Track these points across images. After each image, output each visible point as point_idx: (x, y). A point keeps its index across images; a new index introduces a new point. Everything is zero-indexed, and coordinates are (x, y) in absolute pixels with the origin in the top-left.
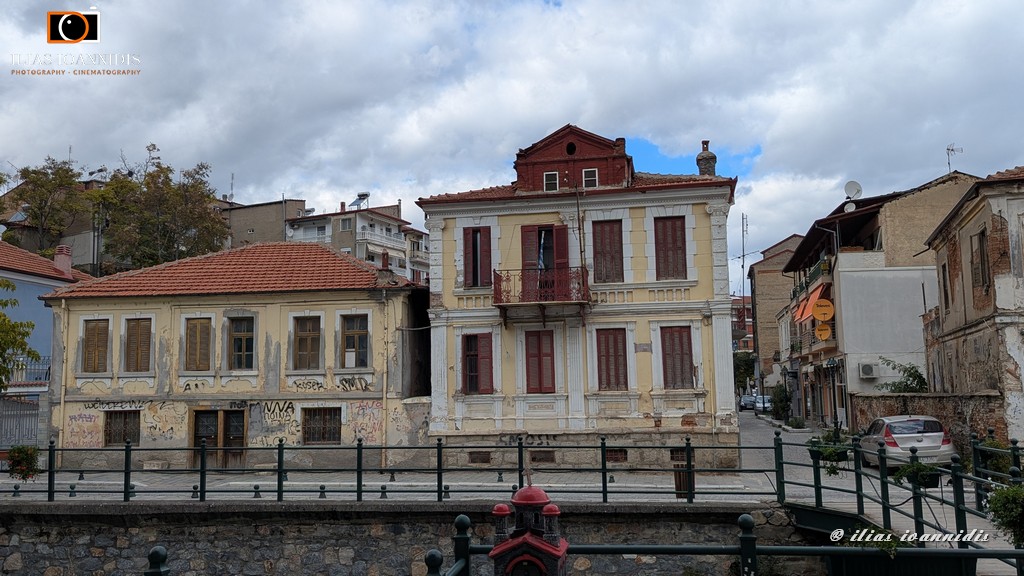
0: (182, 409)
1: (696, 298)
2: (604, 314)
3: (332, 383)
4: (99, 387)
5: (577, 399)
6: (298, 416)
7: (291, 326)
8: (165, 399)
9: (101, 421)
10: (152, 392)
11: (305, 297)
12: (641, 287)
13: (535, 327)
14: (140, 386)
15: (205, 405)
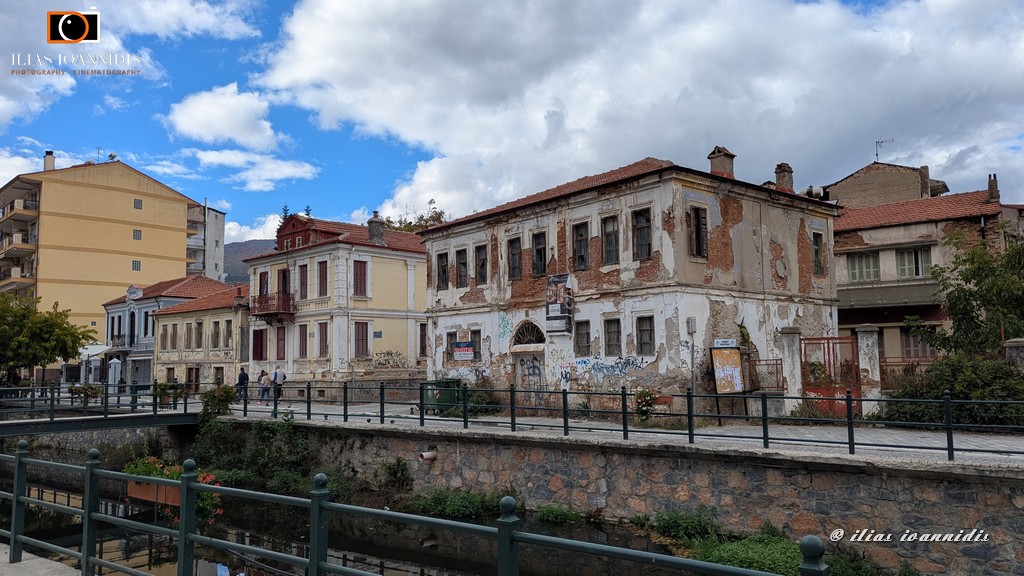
0: (184, 367)
1: (330, 306)
2: (300, 317)
3: (222, 354)
4: (165, 357)
5: (290, 362)
6: (212, 371)
7: (212, 326)
8: (179, 363)
9: (165, 372)
10: (177, 359)
11: (215, 311)
12: (312, 302)
13: (280, 325)
14: (174, 357)
15: (190, 366)
